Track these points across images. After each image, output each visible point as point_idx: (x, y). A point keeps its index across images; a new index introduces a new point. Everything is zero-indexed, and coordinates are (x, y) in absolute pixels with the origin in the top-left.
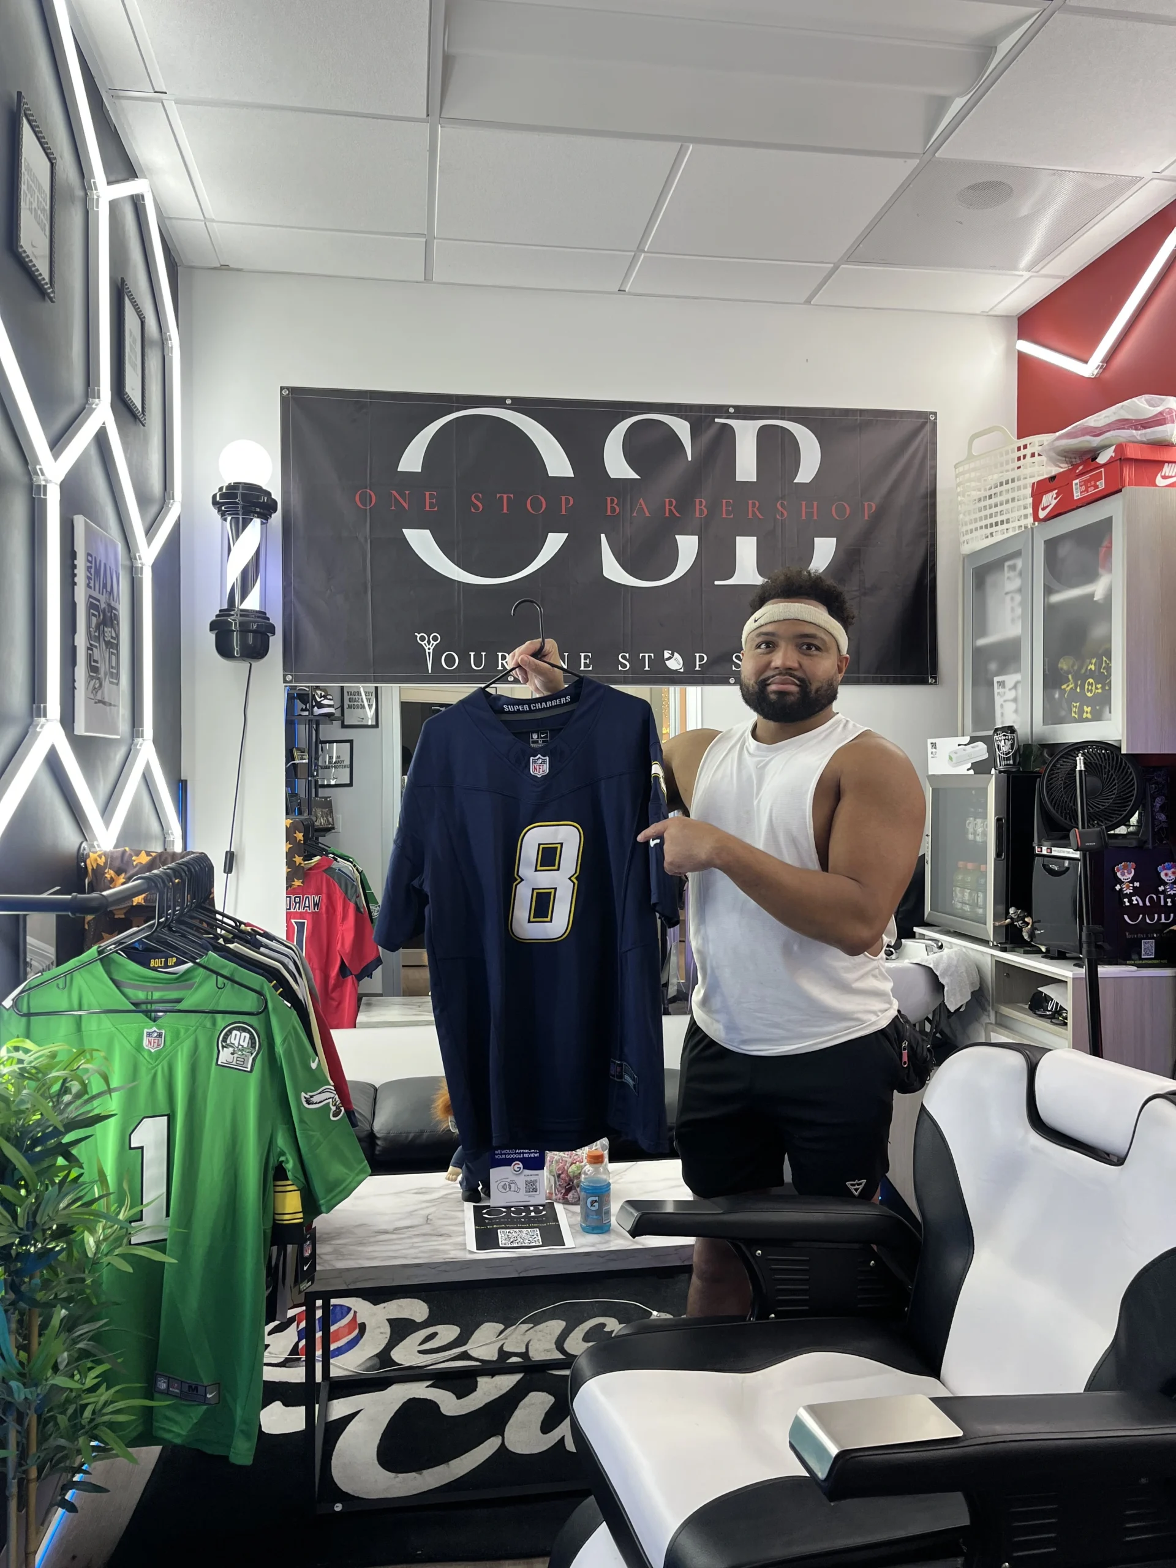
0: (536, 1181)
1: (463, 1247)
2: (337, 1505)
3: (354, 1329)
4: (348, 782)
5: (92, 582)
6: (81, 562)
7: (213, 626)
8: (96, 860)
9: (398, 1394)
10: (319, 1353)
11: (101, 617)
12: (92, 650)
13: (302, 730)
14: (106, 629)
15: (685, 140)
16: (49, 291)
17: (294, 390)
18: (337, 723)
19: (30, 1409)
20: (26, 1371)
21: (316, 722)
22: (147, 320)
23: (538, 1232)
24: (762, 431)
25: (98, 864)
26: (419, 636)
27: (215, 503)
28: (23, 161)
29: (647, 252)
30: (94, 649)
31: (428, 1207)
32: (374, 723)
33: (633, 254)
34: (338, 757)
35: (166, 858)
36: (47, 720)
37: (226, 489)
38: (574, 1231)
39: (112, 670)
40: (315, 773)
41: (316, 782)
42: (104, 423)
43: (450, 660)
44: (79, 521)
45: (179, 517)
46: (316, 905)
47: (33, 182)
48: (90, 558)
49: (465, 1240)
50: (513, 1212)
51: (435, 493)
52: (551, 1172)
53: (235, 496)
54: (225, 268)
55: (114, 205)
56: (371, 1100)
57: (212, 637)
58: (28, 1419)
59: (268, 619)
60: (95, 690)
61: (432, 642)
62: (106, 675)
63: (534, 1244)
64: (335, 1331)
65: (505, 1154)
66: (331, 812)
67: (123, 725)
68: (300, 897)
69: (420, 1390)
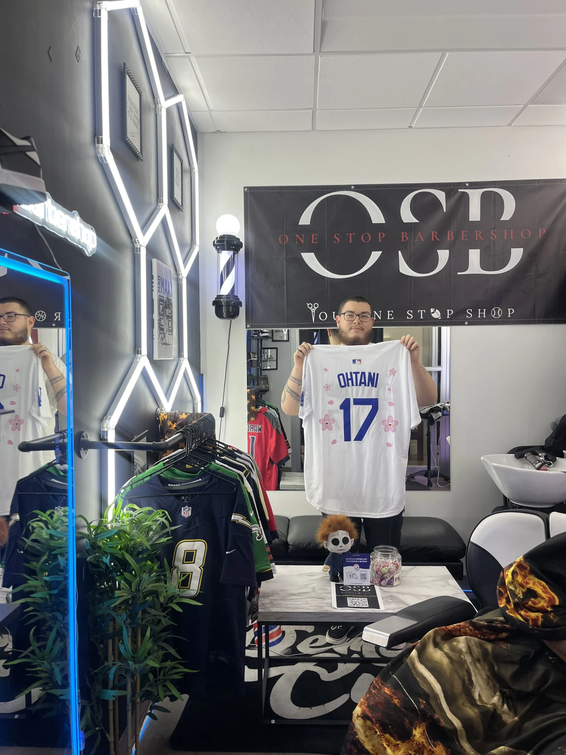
0: (366, 574)
1: (330, 605)
2: (272, 720)
3: (280, 634)
4: (275, 368)
5: (160, 289)
6: (155, 280)
7: (214, 303)
8: (163, 416)
9: (301, 668)
10: (264, 644)
11: (165, 305)
12: (161, 320)
13: (254, 343)
14: (167, 310)
15: (444, 51)
16: (140, 156)
17: (250, 188)
18: (270, 340)
19: (137, 672)
20: (135, 656)
21: (260, 340)
22: (183, 162)
23: (367, 600)
24: (484, 195)
25: (164, 419)
26: (308, 305)
27: (214, 245)
28: (127, 96)
29: (424, 107)
30: (162, 320)
31: (314, 583)
32: (287, 339)
33: (417, 108)
34: (271, 356)
35: (194, 416)
36: (142, 356)
37: (219, 238)
38: (384, 601)
39: (169, 328)
40: (260, 365)
41: (261, 368)
42: (165, 214)
43: (323, 316)
44: (155, 261)
45: (198, 253)
46: (260, 429)
47: (132, 105)
48: (159, 278)
49: (331, 602)
50: (355, 589)
51: (317, 235)
52: (373, 570)
53: (223, 241)
54: (219, 132)
55: (168, 111)
56: (286, 527)
57: (214, 308)
58: (136, 677)
59: (239, 299)
60: (162, 339)
61: (315, 307)
62: (167, 331)
63: (365, 606)
64: (271, 634)
65: (351, 560)
66: (268, 382)
67: (175, 353)
68: (253, 425)
69: (311, 667)
